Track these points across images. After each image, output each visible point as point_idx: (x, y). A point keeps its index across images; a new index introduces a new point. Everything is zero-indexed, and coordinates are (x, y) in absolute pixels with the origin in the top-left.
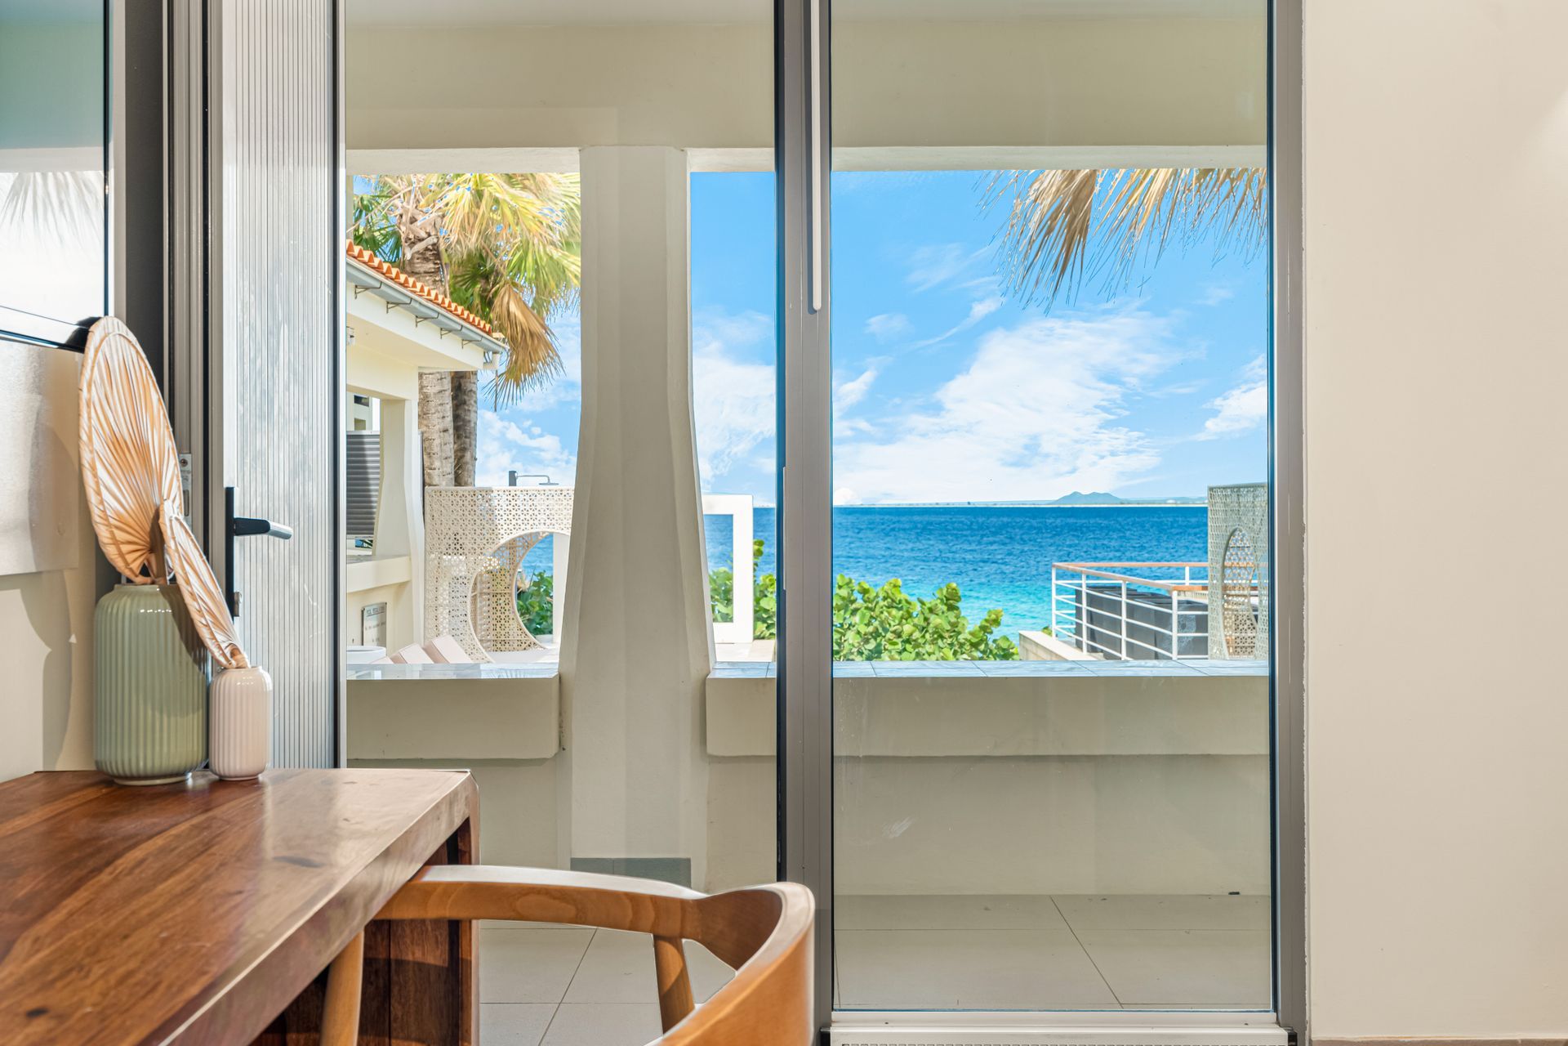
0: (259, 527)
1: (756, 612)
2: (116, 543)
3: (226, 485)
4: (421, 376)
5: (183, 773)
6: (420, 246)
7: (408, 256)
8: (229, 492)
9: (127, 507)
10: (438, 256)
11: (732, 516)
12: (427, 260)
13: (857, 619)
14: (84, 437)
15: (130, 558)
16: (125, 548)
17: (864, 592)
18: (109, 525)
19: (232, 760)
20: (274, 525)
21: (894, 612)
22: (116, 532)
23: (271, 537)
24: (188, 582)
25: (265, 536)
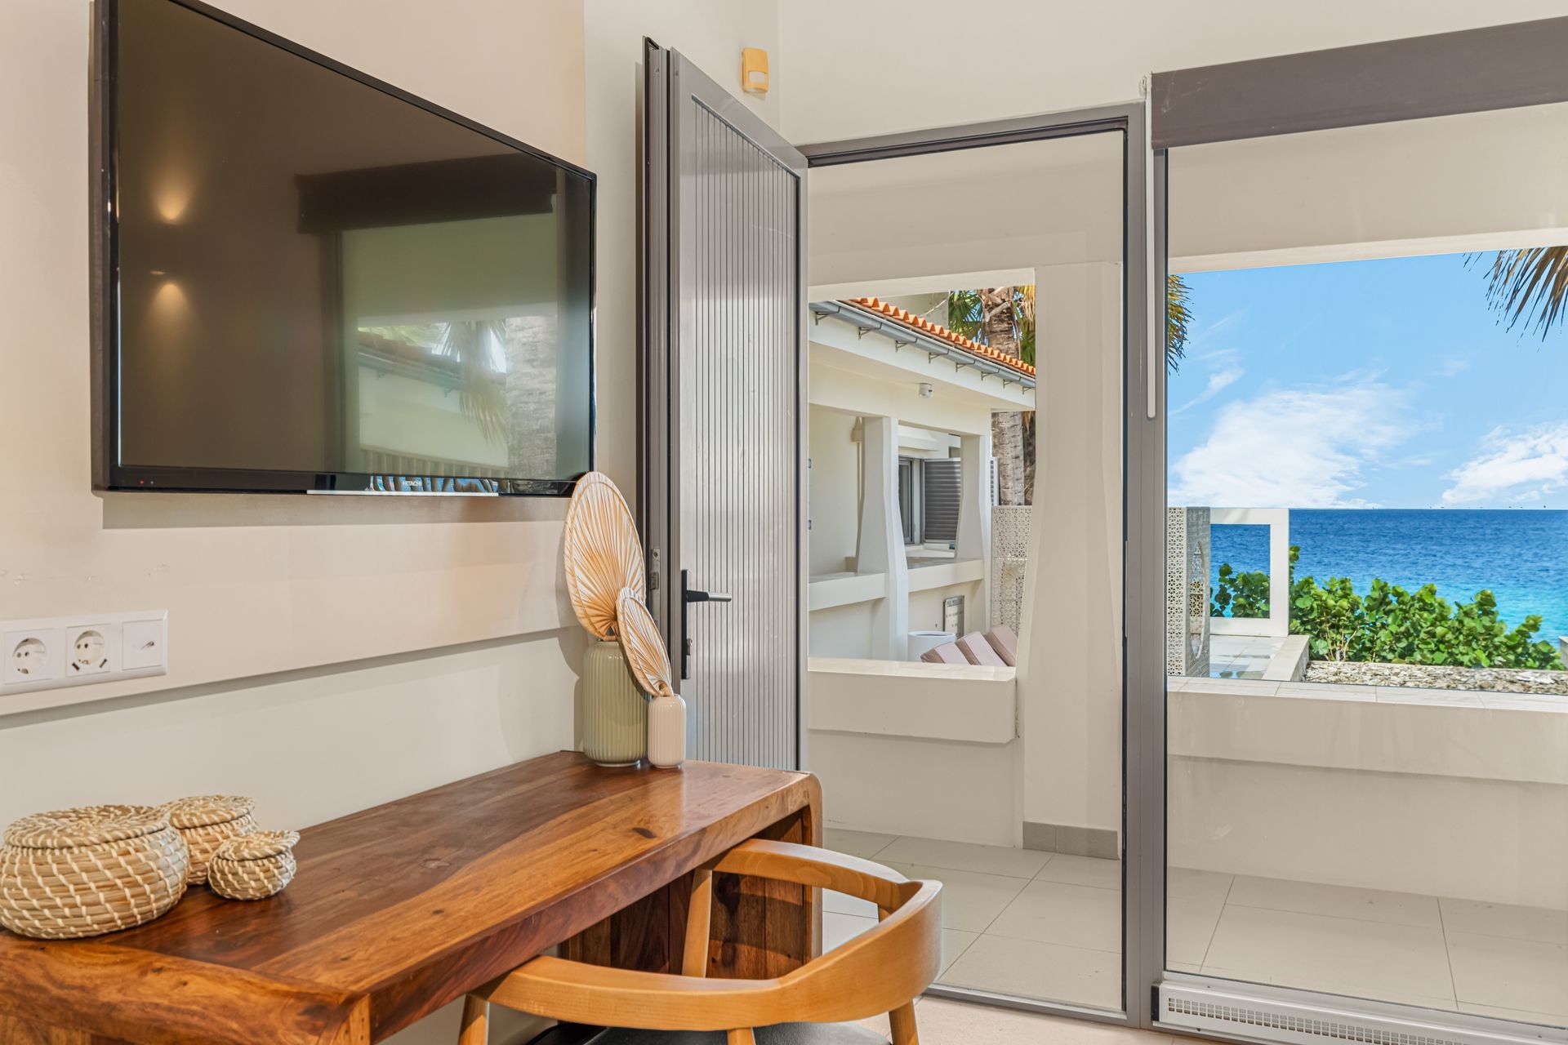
0: (702, 597)
1: (1291, 609)
2: (587, 616)
3: (682, 568)
4: (994, 415)
5: (635, 761)
6: (996, 311)
7: (987, 320)
8: (684, 573)
9: (597, 592)
10: (1011, 317)
11: (1269, 525)
12: (1002, 321)
14: (567, 552)
15: (597, 626)
16: (594, 620)
17: (1398, 595)
18: (582, 606)
19: (661, 755)
20: (710, 596)
21: (1426, 615)
22: (588, 610)
23: (712, 603)
24: (629, 642)
25: (706, 603)
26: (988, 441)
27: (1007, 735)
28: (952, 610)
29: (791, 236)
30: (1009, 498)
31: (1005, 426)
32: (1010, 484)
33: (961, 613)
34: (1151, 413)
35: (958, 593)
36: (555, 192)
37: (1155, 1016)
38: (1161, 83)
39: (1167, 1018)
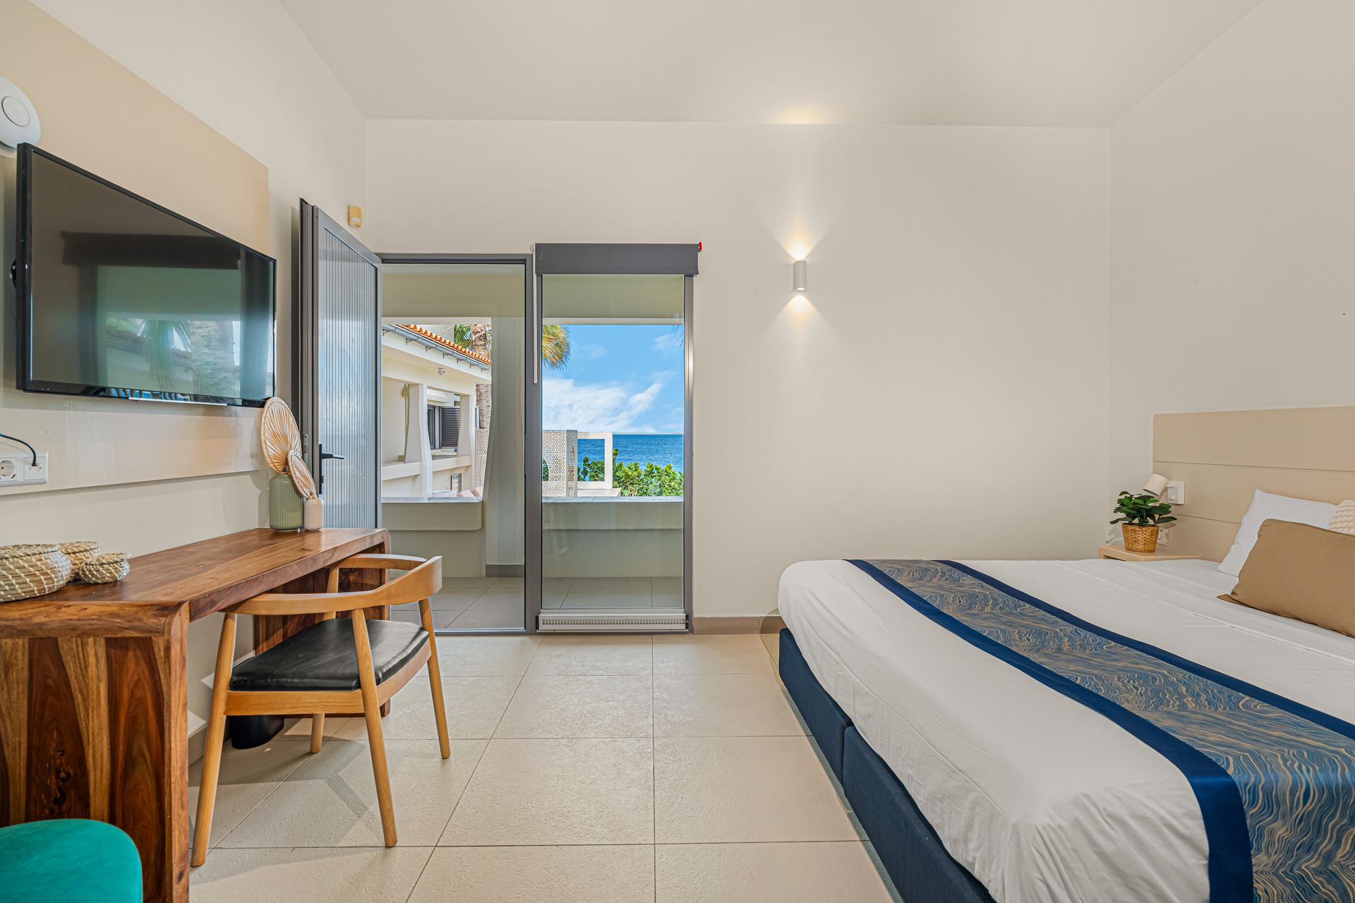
0: (331, 456)
1: (614, 477)
2: (273, 463)
3: (319, 443)
4: (477, 385)
5: (297, 528)
6: (478, 335)
7: (474, 339)
8: (321, 446)
9: (277, 452)
10: (486, 338)
11: (604, 440)
12: (481, 340)
13: (653, 480)
14: (262, 433)
15: (278, 467)
16: (276, 464)
17: (657, 469)
18: (270, 458)
19: (310, 525)
20: (334, 456)
21: (667, 477)
22: (274, 460)
23: (334, 459)
24: (295, 474)
25: (331, 459)
26: (474, 399)
27: (479, 527)
28: (455, 481)
29: (373, 295)
30: (485, 426)
31: (483, 391)
32: (485, 419)
33: (460, 482)
34: (536, 382)
35: (458, 472)
36: (239, 259)
37: (537, 628)
38: (539, 247)
39: (542, 627)
